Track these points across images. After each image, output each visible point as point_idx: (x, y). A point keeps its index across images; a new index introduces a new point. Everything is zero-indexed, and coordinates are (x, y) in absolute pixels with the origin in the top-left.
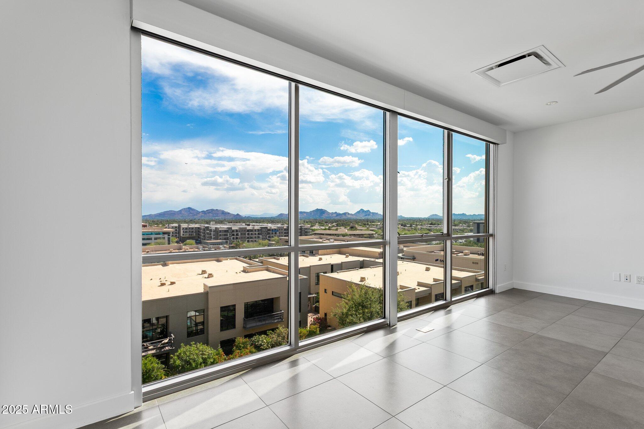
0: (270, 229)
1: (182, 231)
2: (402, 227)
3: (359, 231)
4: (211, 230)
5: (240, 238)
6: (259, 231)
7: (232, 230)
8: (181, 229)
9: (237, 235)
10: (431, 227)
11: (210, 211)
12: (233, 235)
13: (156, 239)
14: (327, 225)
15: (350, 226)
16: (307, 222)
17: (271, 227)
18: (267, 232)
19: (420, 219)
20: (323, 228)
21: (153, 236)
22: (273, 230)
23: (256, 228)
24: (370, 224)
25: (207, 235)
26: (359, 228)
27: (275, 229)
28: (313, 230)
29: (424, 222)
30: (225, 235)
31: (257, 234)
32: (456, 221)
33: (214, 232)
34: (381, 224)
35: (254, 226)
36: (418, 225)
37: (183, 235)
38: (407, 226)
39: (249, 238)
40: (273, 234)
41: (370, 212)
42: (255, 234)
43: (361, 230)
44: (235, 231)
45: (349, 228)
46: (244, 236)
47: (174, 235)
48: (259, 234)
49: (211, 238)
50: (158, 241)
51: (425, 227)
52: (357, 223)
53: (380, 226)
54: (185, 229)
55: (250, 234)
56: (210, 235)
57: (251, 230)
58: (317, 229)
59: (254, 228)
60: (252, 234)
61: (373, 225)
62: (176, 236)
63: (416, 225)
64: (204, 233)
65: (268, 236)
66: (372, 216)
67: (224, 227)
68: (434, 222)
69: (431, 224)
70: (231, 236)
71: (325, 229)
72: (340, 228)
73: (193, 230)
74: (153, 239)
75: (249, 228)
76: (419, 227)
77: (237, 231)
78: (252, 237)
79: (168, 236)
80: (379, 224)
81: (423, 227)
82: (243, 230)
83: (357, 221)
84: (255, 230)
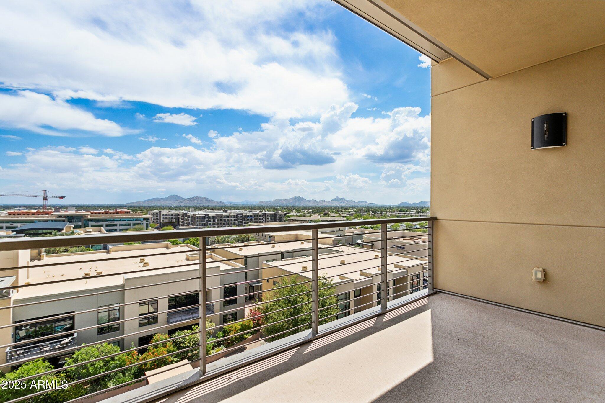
0: (245, 215)
1: (162, 217)
2: (372, 214)
3: (331, 218)
4: (189, 217)
5: (217, 224)
6: (235, 217)
7: (208, 216)
8: (161, 215)
9: (214, 221)
10: (400, 214)
11: (195, 198)
12: (210, 221)
13: (134, 225)
14: (303, 211)
15: (324, 213)
16: (285, 209)
17: (246, 214)
18: (243, 218)
19: (391, 207)
20: (299, 214)
21: (131, 223)
22: (248, 216)
23: (232, 214)
24: (343, 211)
25: (185, 221)
26: (332, 214)
27: (251, 216)
28: (288, 217)
29: (394, 209)
30: (202, 221)
31: (233, 220)
32: (424, 208)
33: (191, 218)
34: (354, 210)
35: (231, 212)
36: (388, 212)
37: (163, 221)
38: (377, 213)
39: (225, 224)
40: (248, 220)
41: (345, 200)
42: (232, 220)
43: (334, 216)
44: (212, 217)
45: (322, 214)
46: (221, 222)
47: (155, 221)
48: (235, 220)
49: (189, 223)
50: (136, 226)
51: (394, 214)
52: (331, 210)
53: (353, 212)
54: (164, 215)
55: (226, 220)
56: (188, 221)
57: (228, 217)
58: (292, 216)
59: (230, 214)
60: (228, 220)
61: (346, 212)
62: (157, 222)
63: (386, 212)
64: (183, 219)
65: (244, 222)
66: (347, 203)
67: (202, 213)
68: (403, 209)
69: (400, 211)
70: (208, 222)
71: (300, 216)
72: (314, 215)
73: (173, 216)
74: (132, 225)
75: (225, 214)
76: (389, 213)
77: (213, 217)
78: (228, 223)
79: (147, 222)
80: (352, 210)
81: (392, 214)
82: (220, 216)
83: (332, 209)
84: (231, 217)
